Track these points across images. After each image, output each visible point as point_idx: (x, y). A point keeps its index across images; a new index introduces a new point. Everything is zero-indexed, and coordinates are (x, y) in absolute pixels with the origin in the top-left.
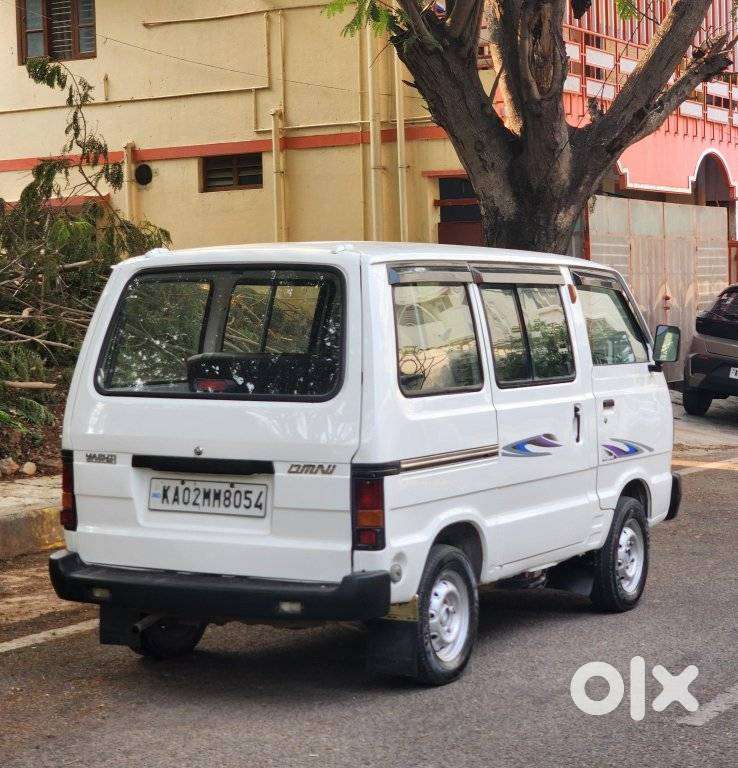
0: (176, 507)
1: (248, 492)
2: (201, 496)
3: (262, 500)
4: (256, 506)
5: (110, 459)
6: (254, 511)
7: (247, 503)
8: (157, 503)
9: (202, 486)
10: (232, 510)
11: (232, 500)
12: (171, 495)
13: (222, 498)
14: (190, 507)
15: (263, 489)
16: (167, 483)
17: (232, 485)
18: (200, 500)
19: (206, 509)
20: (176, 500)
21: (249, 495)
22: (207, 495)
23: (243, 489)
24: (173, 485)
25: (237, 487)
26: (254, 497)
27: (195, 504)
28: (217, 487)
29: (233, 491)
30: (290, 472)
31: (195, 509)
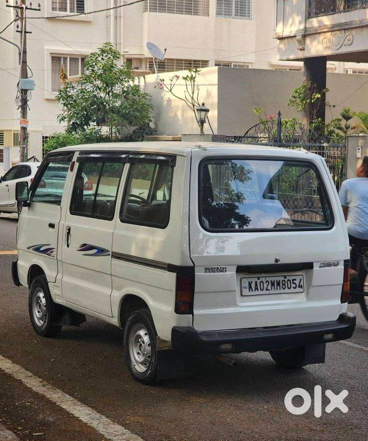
0: (257, 293)
1: (293, 280)
2: (270, 286)
3: (302, 283)
4: (299, 287)
5: (223, 270)
6: (298, 289)
7: (294, 285)
8: (246, 292)
9: (269, 279)
10: (287, 290)
11: (286, 284)
12: (253, 286)
13: (281, 285)
14: (265, 292)
15: (301, 277)
16: (250, 280)
17: (285, 277)
18: (269, 287)
19: (273, 292)
20: (256, 289)
21: (294, 282)
22: (273, 284)
23: (291, 278)
24: (254, 280)
25: (288, 278)
26: (297, 282)
27: (267, 290)
28: (278, 279)
29: (286, 280)
30: (320, 267)
31: (268, 292)
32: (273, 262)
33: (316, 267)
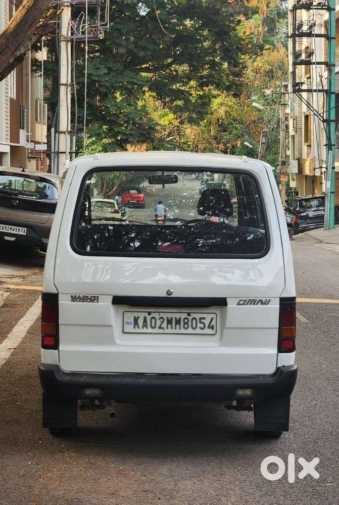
0: (145, 330)
1: (201, 319)
2: (165, 323)
3: (213, 323)
4: (209, 327)
5: (94, 299)
6: (207, 331)
7: (202, 326)
8: (129, 328)
9: (165, 316)
10: (190, 331)
11: (190, 324)
12: (140, 322)
13: (182, 323)
14: (157, 330)
15: (214, 316)
16: (137, 315)
17: (189, 314)
18: (164, 325)
19: (170, 331)
20: (145, 325)
21: (202, 321)
22: (169, 322)
23: (198, 316)
24: (142, 316)
25: (193, 315)
26: (207, 322)
27: (160, 328)
28: (178, 316)
29: (190, 318)
30: (238, 304)
31: (161, 331)
32: (164, 294)
33: (232, 305)
